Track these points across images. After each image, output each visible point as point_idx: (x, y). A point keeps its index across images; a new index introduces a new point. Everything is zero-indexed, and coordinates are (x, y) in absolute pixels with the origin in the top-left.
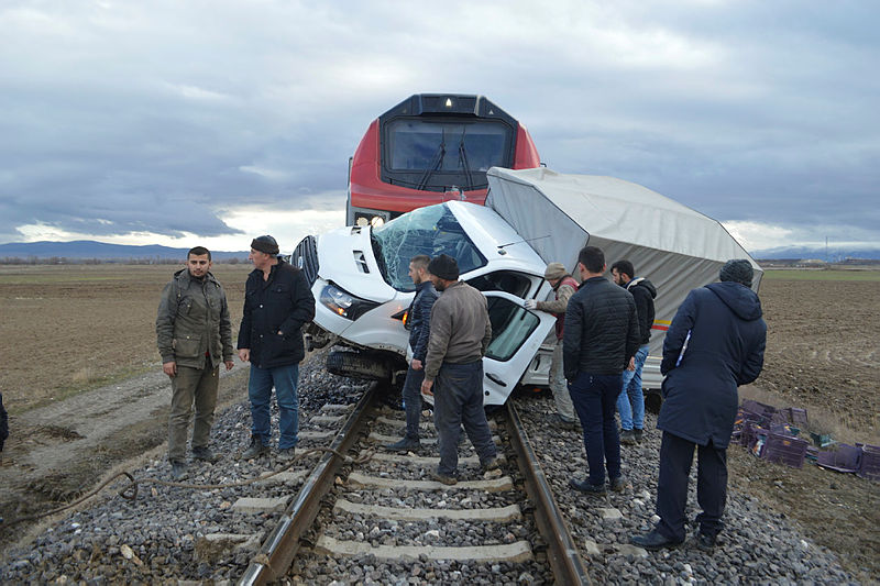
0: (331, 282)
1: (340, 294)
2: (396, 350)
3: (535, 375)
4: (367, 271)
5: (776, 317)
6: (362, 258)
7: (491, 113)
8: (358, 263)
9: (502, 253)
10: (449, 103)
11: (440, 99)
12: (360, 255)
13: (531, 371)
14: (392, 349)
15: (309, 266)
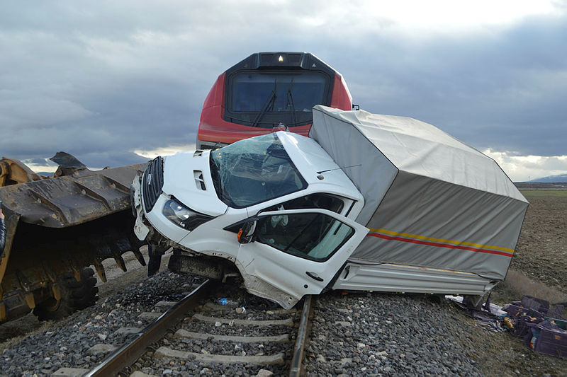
0: (173, 197)
1: (179, 207)
2: (226, 257)
3: (343, 282)
4: (204, 188)
5: (563, 226)
6: (201, 177)
7: (314, 65)
8: (196, 181)
9: (321, 178)
10: (281, 59)
11: (273, 56)
12: (199, 174)
13: (341, 278)
14: (223, 256)
15: (156, 182)
